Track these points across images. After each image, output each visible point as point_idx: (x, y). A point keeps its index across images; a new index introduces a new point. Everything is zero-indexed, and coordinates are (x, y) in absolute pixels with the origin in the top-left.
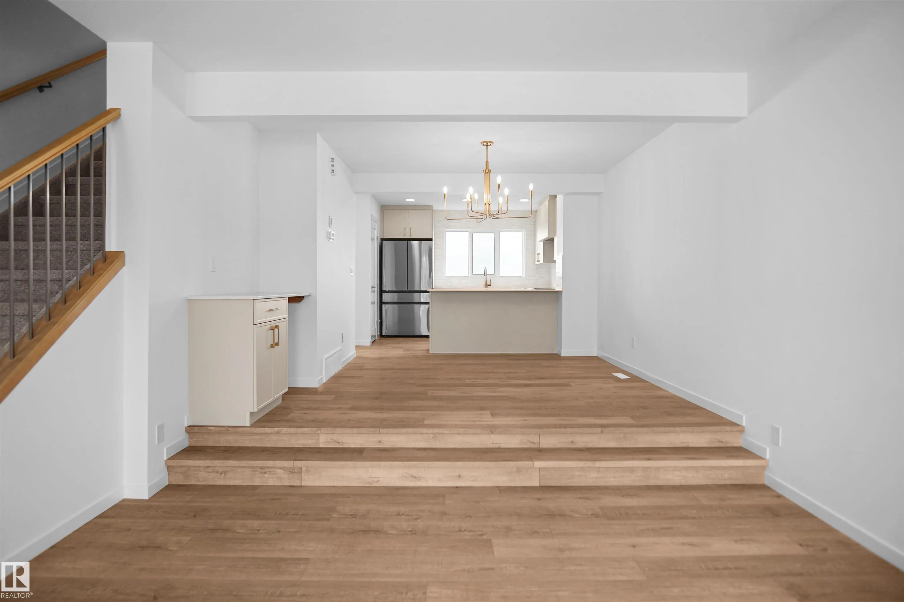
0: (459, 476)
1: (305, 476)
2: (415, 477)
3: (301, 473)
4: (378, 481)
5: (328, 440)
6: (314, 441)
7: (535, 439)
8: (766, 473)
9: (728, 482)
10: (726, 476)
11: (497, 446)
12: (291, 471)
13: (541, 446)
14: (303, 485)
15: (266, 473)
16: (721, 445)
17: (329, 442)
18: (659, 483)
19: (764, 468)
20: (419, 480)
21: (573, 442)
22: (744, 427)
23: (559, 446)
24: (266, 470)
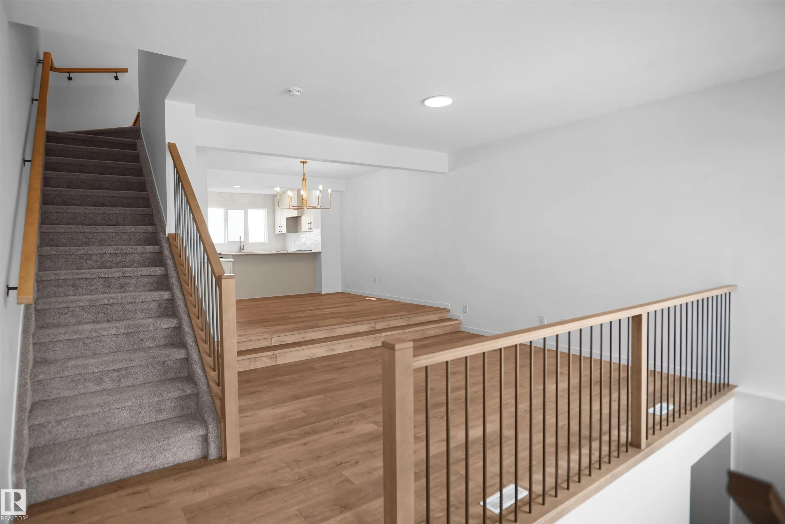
0: (352, 346)
1: (278, 359)
2: (332, 350)
3: (276, 358)
4: (315, 355)
5: (277, 341)
6: (269, 343)
7: (372, 325)
8: (461, 326)
9: (449, 332)
10: (449, 329)
11: (358, 331)
12: (271, 357)
13: (376, 329)
14: (278, 364)
15: (257, 361)
16: (442, 318)
17: (277, 342)
18: (427, 336)
19: (460, 323)
20: (334, 351)
21: (389, 325)
22: (449, 309)
23: (384, 327)
24: (257, 359)
